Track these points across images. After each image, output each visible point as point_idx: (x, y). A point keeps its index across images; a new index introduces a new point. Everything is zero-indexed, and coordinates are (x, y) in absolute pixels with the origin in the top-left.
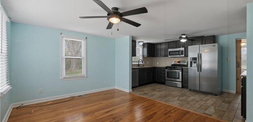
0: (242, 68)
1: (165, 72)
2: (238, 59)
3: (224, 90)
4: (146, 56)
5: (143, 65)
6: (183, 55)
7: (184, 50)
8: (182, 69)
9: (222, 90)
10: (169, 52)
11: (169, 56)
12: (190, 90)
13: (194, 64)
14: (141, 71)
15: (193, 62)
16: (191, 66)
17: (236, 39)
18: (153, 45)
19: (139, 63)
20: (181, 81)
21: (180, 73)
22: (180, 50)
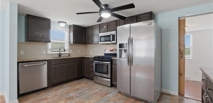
0: (186, 58)
1: (93, 64)
2: (182, 46)
3: (164, 90)
4: (72, 43)
5: (69, 55)
6: (114, 40)
7: (115, 34)
8: (112, 60)
9: (161, 90)
10: (100, 37)
11: (100, 43)
12: (120, 92)
13: (124, 53)
14: (53, 65)
15: (123, 51)
16: (121, 56)
17: (179, 18)
18: (84, 29)
19: (61, 53)
20: (110, 77)
21: (109, 66)
22: (111, 34)
